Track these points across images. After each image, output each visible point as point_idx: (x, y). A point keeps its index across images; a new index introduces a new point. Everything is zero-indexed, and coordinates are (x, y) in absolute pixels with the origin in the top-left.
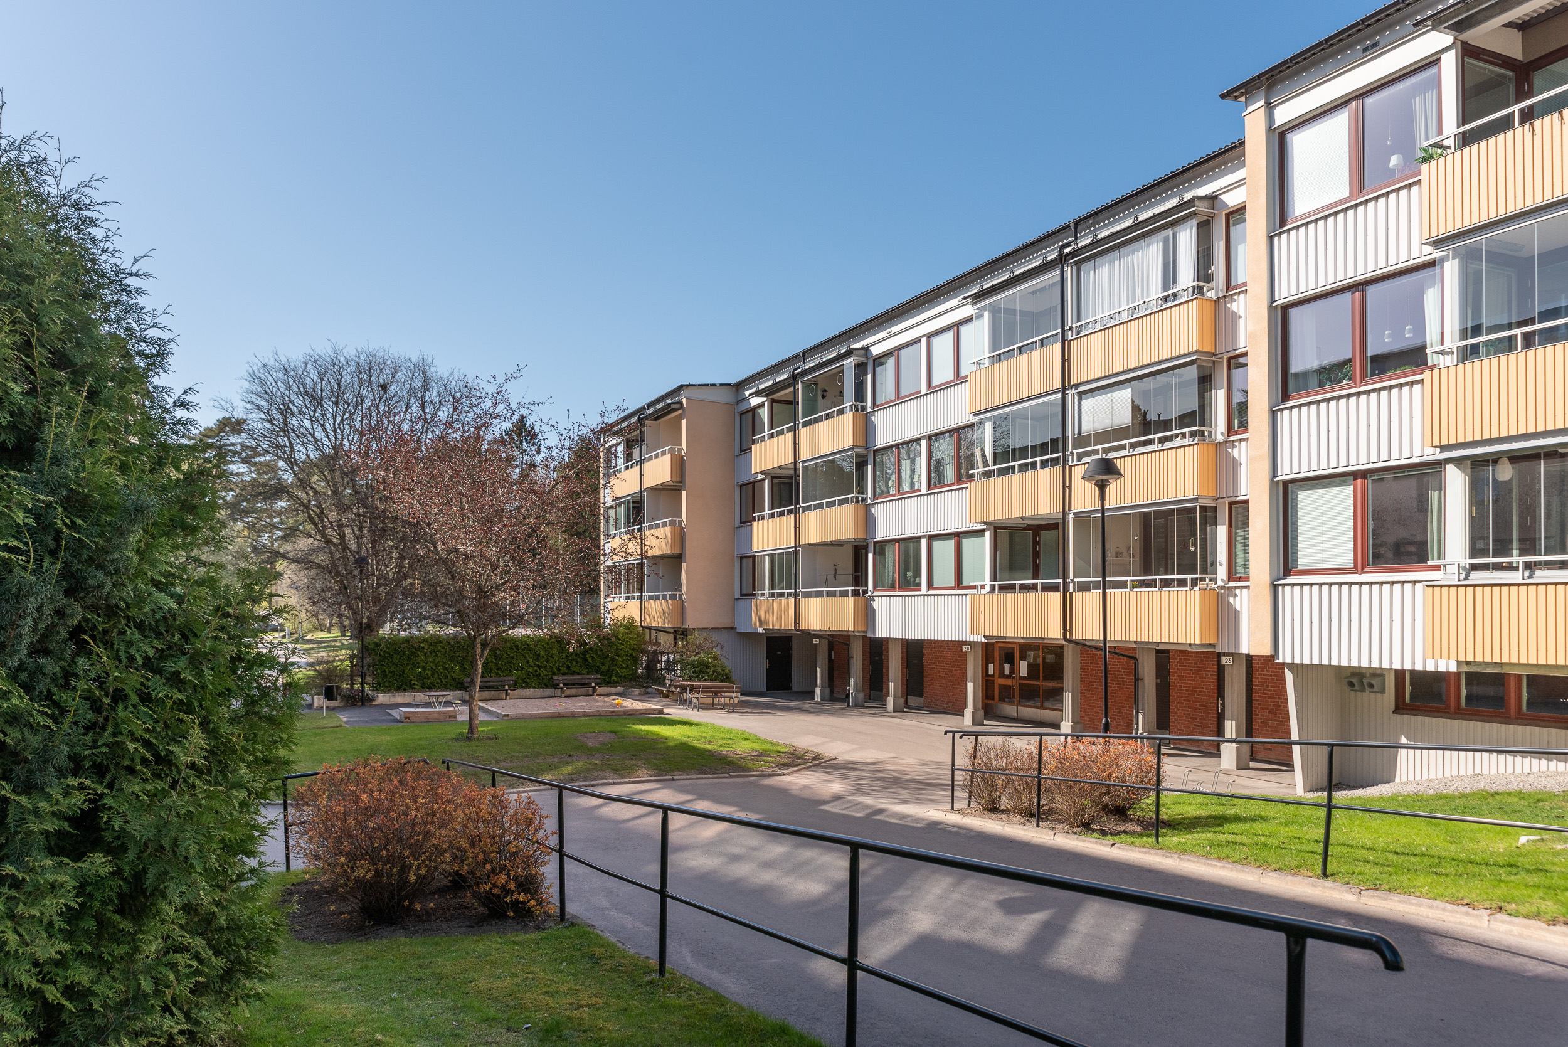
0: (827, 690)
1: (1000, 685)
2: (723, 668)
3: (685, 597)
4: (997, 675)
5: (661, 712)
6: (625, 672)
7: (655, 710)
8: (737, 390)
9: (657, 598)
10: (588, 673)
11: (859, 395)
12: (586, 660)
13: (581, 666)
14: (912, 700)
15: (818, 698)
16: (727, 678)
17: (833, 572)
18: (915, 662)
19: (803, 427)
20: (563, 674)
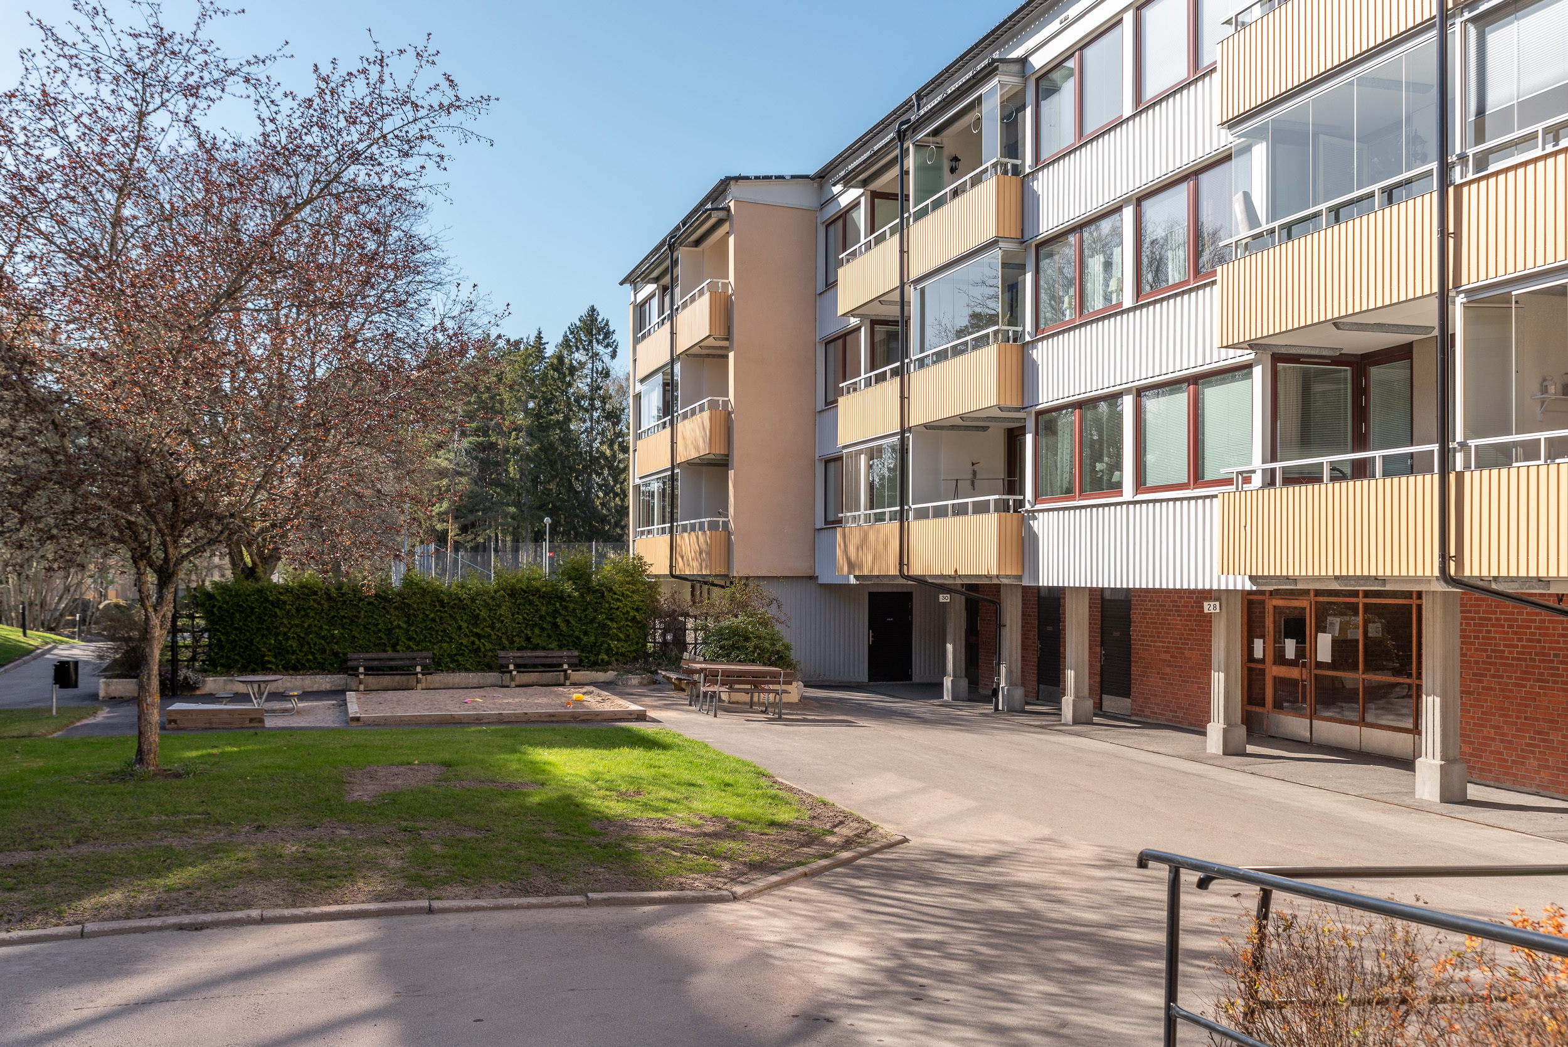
0: (964, 683)
1: (1275, 678)
2: (773, 641)
3: (732, 525)
4: (1270, 659)
5: (641, 717)
6: (624, 647)
7: (631, 713)
8: (821, 187)
9: (693, 527)
10: (561, 647)
11: (1012, 148)
12: (556, 626)
13: (549, 636)
14: (1111, 703)
15: (947, 696)
16: (780, 658)
17: (970, 476)
18: (1117, 634)
19: (915, 220)
20: (519, 649)
